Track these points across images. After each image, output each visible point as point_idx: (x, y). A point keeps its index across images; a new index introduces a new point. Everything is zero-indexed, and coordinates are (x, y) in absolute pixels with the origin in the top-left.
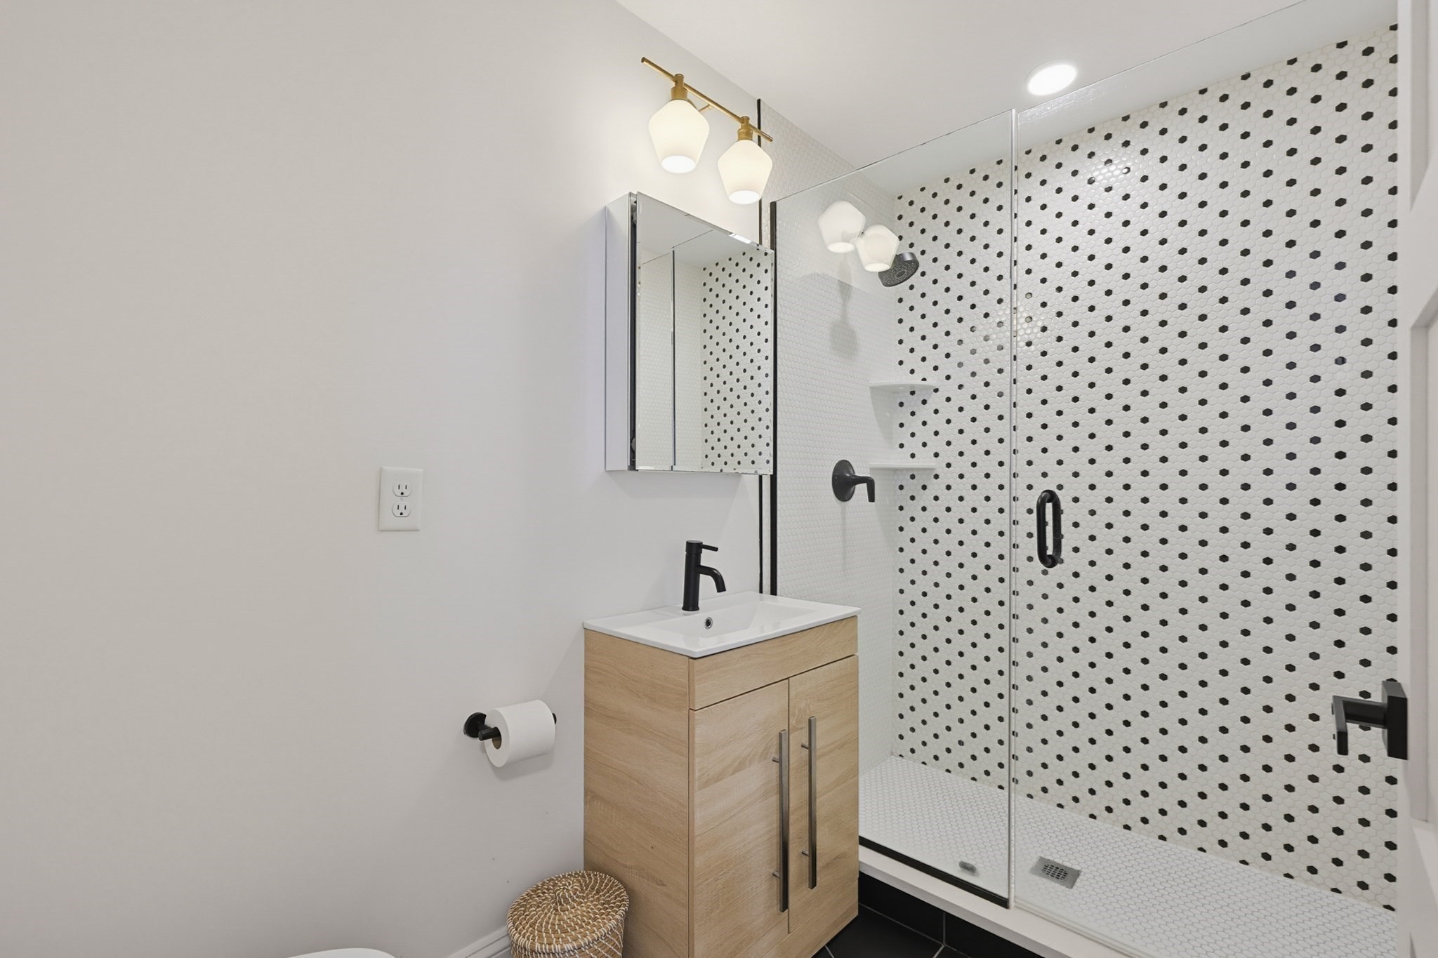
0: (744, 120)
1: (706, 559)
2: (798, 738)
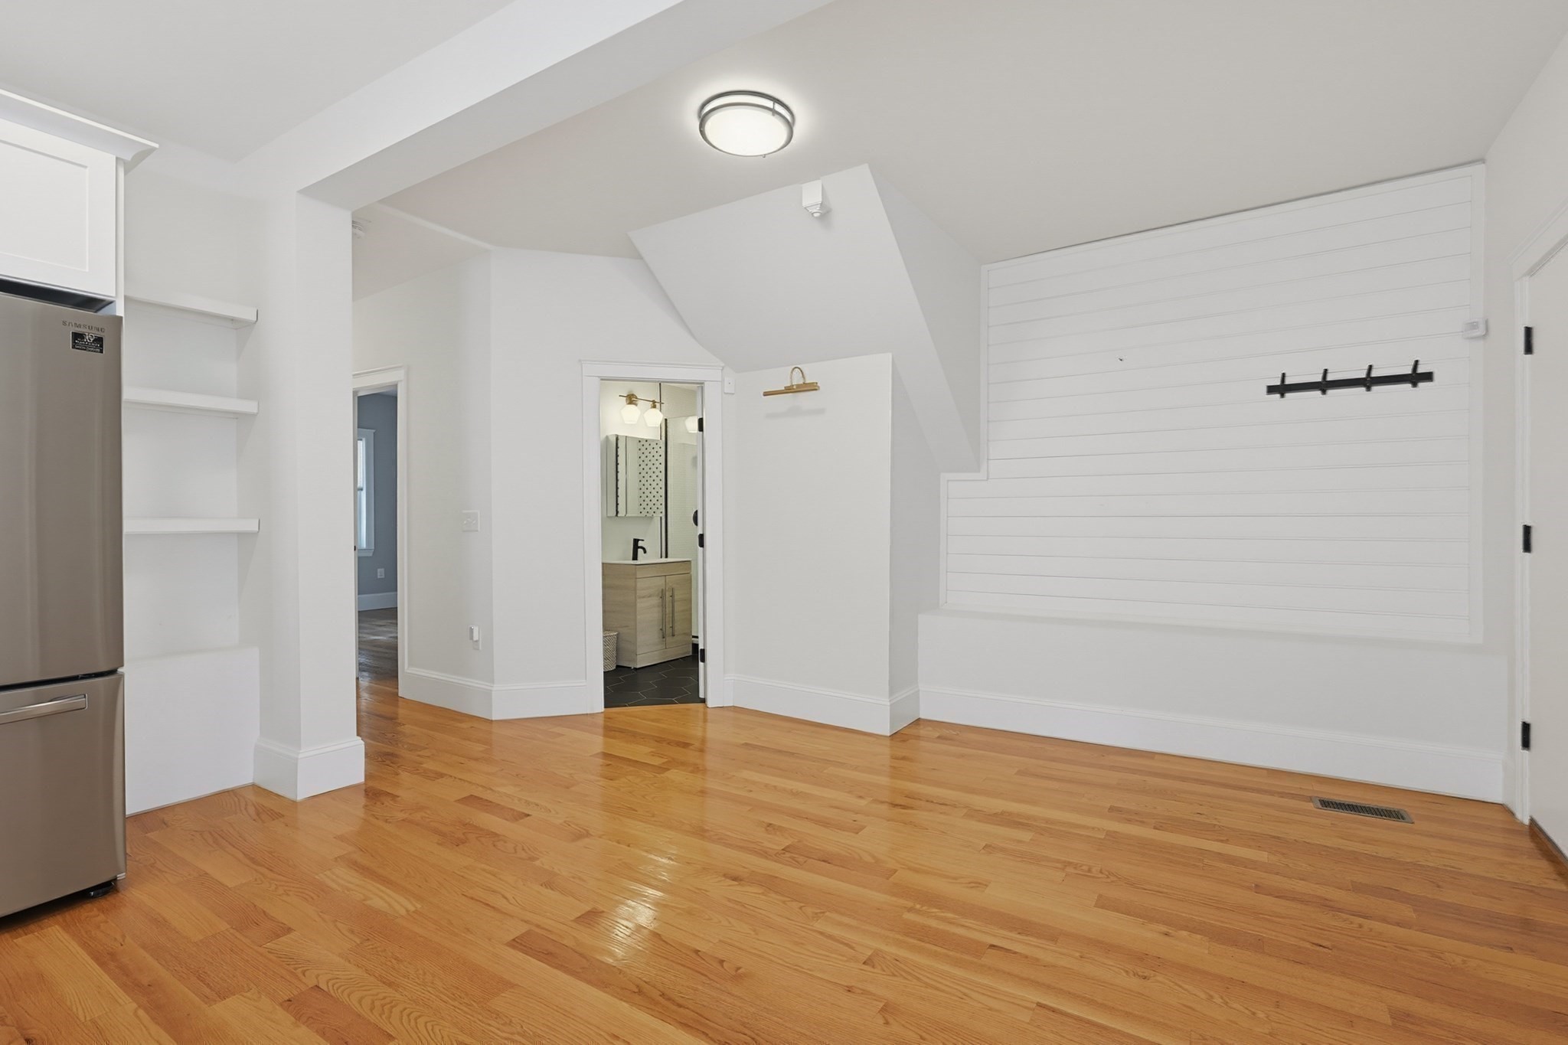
0: (654, 402)
1: (640, 544)
2: (668, 594)
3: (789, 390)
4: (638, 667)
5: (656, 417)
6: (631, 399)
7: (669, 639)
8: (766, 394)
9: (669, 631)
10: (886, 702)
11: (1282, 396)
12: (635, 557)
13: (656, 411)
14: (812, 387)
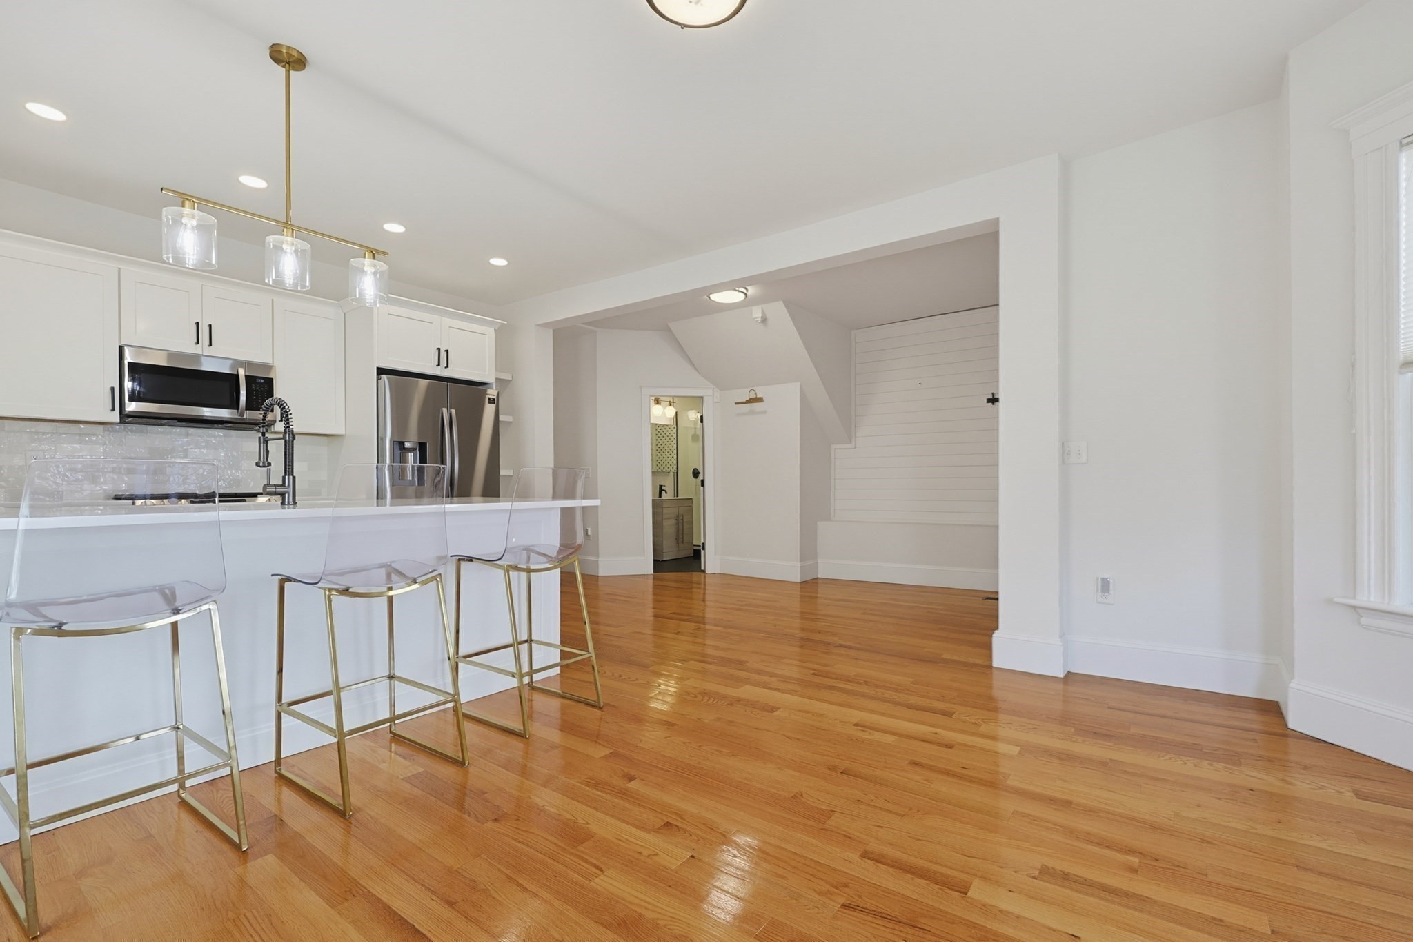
0: (670, 402)
2: (680, 518)
3: (748, 402)
4: (665, 559)
5: (671, 412)
6: (657, 402)
7: (681, 545)
8: (736, 404)
9: (681, 540)
10: (799, 564)
11: (993, 404)
12: (660, 496)
13: (671, 408)
14: (759, 400)
